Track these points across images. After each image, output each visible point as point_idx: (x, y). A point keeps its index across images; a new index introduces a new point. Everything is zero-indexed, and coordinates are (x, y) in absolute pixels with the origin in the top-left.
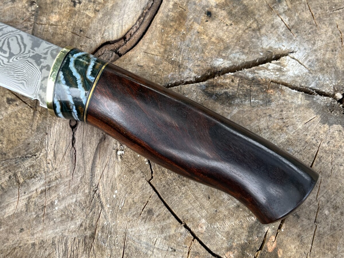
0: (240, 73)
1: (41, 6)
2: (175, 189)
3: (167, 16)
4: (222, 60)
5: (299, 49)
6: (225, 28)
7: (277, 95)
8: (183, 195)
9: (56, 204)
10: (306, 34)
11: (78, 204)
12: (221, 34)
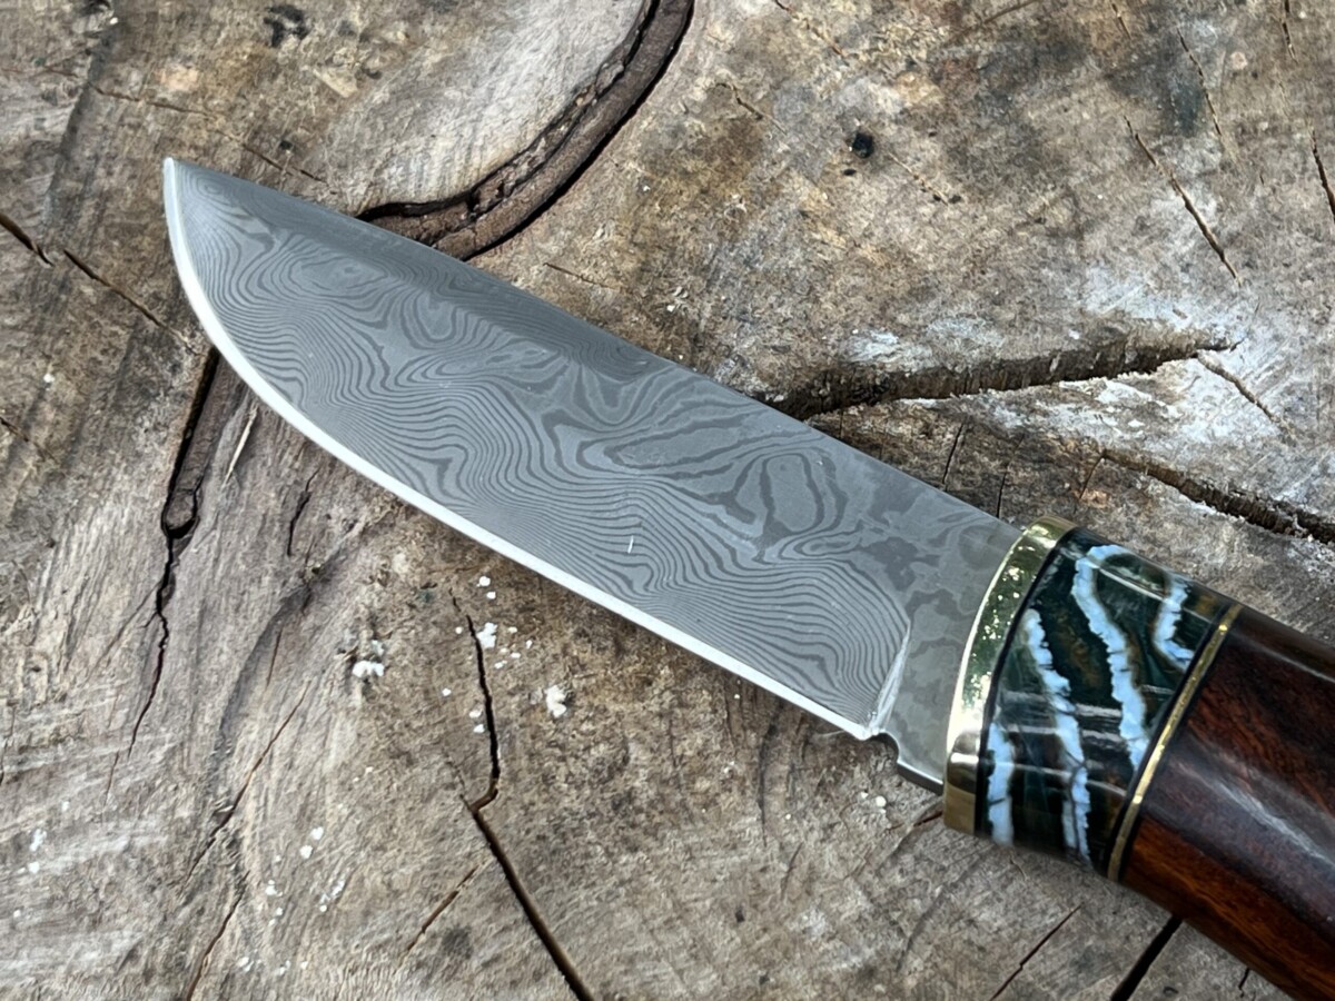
0: (966, 404)
1: (132, 22)
2: (587, 855)
3: (677, 132)
4: (891, 338)
5: (1249, 333)
6: (927, 210)
7: (1119, 515)
8: (622, 890)
9: (33, 847)
10: (1291, 278)
11: (133, 863)
12: (906, 231)
